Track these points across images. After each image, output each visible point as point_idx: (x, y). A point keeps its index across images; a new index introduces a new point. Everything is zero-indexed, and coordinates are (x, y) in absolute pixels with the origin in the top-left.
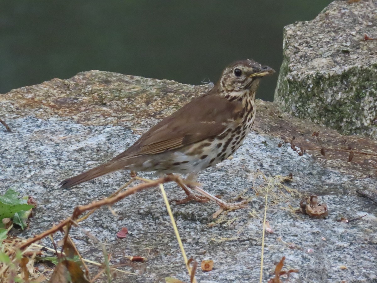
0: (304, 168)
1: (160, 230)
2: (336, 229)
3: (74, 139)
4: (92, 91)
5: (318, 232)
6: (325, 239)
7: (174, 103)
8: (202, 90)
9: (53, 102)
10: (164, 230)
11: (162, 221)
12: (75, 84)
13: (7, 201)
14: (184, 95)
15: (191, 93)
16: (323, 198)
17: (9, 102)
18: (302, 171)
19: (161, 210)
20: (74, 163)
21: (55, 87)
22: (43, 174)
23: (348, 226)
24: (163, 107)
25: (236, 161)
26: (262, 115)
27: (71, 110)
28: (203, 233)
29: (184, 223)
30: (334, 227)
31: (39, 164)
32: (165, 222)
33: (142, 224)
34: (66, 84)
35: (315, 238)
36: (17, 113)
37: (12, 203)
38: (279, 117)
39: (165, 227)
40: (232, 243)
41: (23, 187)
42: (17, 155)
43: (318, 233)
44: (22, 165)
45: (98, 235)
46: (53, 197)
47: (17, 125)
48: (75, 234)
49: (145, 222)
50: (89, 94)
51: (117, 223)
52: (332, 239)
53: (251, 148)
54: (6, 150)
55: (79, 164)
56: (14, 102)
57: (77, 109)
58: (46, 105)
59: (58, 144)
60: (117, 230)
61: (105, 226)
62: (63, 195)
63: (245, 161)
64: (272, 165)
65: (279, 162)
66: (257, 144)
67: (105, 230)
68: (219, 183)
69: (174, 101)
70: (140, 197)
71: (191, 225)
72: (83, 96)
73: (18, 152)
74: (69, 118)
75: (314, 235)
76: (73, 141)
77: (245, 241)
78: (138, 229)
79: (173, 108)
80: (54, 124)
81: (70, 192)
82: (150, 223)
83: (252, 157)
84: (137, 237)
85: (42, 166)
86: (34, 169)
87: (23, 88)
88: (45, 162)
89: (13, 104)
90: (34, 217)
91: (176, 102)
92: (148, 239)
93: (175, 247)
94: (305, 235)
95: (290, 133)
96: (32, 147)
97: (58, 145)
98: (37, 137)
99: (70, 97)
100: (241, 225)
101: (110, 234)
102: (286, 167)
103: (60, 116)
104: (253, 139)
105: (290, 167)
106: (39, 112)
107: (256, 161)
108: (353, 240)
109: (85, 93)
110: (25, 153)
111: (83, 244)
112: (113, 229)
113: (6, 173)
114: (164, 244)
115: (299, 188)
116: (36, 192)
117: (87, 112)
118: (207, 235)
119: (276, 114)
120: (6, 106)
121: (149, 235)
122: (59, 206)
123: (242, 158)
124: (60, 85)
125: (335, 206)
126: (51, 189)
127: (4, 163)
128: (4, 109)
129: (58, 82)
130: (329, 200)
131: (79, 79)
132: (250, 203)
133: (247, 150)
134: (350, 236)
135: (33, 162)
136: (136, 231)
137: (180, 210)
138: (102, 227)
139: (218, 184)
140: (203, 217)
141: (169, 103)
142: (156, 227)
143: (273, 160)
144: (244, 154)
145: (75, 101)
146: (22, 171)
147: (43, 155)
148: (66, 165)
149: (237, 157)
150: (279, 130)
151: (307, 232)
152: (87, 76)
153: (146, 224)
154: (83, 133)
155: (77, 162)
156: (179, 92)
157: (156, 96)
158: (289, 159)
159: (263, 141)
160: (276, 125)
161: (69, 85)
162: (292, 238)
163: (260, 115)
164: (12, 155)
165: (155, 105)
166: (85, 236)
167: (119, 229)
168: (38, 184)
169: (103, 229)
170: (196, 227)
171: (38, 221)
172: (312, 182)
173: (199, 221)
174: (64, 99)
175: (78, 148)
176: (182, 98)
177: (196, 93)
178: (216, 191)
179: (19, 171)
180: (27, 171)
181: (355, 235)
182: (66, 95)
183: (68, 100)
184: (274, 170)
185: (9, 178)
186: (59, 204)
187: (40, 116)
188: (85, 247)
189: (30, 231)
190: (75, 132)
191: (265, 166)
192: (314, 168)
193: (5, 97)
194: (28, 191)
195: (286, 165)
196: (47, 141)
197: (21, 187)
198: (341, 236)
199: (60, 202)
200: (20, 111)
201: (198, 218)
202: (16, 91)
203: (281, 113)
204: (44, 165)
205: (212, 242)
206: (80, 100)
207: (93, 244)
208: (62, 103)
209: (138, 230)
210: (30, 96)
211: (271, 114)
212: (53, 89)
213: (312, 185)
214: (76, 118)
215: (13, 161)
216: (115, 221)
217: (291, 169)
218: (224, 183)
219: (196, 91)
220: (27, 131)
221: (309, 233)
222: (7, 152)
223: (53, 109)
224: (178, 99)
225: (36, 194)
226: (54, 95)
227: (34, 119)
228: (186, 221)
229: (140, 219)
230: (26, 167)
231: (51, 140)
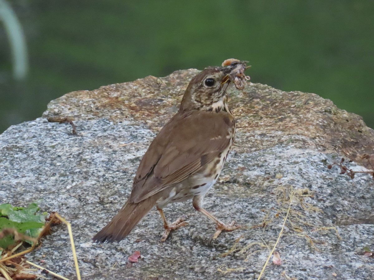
0: (358, 191)
1: (174, 255)
2: (353, 264)
3: (134, 147)
4: (180, 92)
5: (332, 266)
6: (336, 275)
7: (255, 111)
8: (290, 98)
9: (136, 103)
10: (178, 256)
11: (179, 246)
12: (166, 83)
13: (21, 217)
14: (268, 102)
15: (276, 100)
16: (357, 227)
17: (91, 101)
18: (354, 194)
19: (182, 234)
20: (121, 174)
21: (145, 86)
22: (84, 185)
23: (369, 260)
24: (242, 115)
25: (284, 181)
26: (340, 129)
27: (150, 112)
28: (214, 262)
29: (200, 249)
30: (352, 261)
31: (84, 174)
32: (182, 247)
33: (158, 248)
34: (158, 83)
35: (325, 273)
36: (94, 113)
37: (26, 219)
38: (359, 131)
39: (180, 253)
40: (236, 275)
41: (57, 199)
42: (67, 162)
43: (330, 268)
44: (68, 174)
45: (109, 258)
46: (83, 212)
47: (86, 128)
48: (84, 256)
49: (162, 246)
50: (176, 95)
51: (132, 245)
52: (344, 275)
53: (306, 167)
54: (59, 156)
55: (125, 176)
56: (96, 101)
57: (157, 112)
58: (126, 106)
59: (115, 152)
60: (130, 253)
61: (119, 248)
62: (93, 211)
63: (293, 181)
64: (322, 186)
65: (330, 184)
66: (315, 162)
67: (118, 253)
68: (254, 205)
69: (255, 109)
70: (169, 217)
71: (205, 252)
72: (170, 98)
73: (70, 159)
74: (142, 123)
75: (325, 270)
76: (132, 150)
77: (249, 273)
78: (152, 253)
79: (252, 116)
80: (121, 129)
81: (102, 208)
82: (166, 248)
83: (303, 177)
84: (148, 262)
85: (86, 176)
86: (77, 180)
87: (113, 85)
88: (92, 172)
89: (94, 103)
90: (52, 235)
91: (257, 110)
92: (157, 265)
93: (180, 275)
94: (315, 269)
95: (365, 150)
96: (87, 154)
97: (115, 154)
98: (98, 143)
99: (155, 98)
100: (253, 255)
101: (122, 257)
102: (338, 189)
103: (136, 119)
104: (313, 157)
105: (342, 189)
106: (115, 113)
107: (306, 182)
108: (368, 277)
109: (171, 95)
110: (77, 160)
111: (90, 268)
112: (126, 252)
113: (48, 183)
114: (171, 272)
115: (344, 213)
116: (68, 206)
117: (165, 116)
118: (217, 264)
119: (356, 128)
120: (87, 105)
121: (161, 260)
122: (85, 223)
123: (291, 178)
124: (151, 84)
125: (367, 236)
126: (85, 203)
127: (50, 171)
128: (83, 107)
129: (152, 80)
130: (363, 229)
131: (173, 78)
132: (274, 231)
133: (301, 169)
134: (366, 272)
135: (79, 172)
136: (149, 256)
137: (200, 235)
138: (116, 249)
139: (253, 207)
140: (220, 243)
141: (250, 110)
142: (171, 252)
143: (325, 181)
144: (295, 173)
145: (159, 103)
146: (65, 181)
147: (94, 164)
148: (111, 177)
149: (286, 176)
150: (354, 146)
151: (320, 266)
152: (182, 75)
153: (162, 249)
154: (147, 140)
155: (124, 174)
156: (265, 98)
157: (240, 101)
158: (345, 181)
159: (324, 159)
160: (352, 140)
161: (161, 84)
162: (299, 272)
163: (337, 128)
164: (63, 162)
165: (235, 112)
166: (93, 259)
167: (132, 252)
168: (73, 197)
169: (117, 251)
170: (209, 255)
171: (54, 239)
172: (361, 207)
173: (215, 248)
174: (149, 100)
175: (134, 157)
176: (265, 105)
177: (282, 100)
178: (247, 214)
179: (62, 181)
180: (70, 181)
181: (372, 271)
182: (152, 96)
183: (152, 101)
184: (322, 192)
185: (48, 188)
186: (86, 220)
187: (114, 118)
188: (90, 271)
189: (39, 250)
190: (139, 138)
191: (314, 187)
192: (370, 191)
193: (90, 95)
194: (61, 203)
195: (339, 187)
196: (105, 148)
197: (55, 199)
198: (356, 271)
199: (87, 218)
200: (99, 111)
201: (215, 244)
202: (104, 88)
203: (362, 126)
204: (89, 176)
205: (218, 273)
206: (164, 101)
207: (100, 268)
208: (145, 104)
209: (151, 255)
210: (116, 94)
211: (351, 128)
212: (143, 88)
213: (361, 210)
214: (150, 122)
215: (60, 169)
216: (131, 244)
217: (343, 191)
218: (260, 205)
219: (283, 98)
220: (91, 136)
221: (321, 267)
222: (58, 159)
223: (131, 111)
224: (261, 107)
225: (68, 208)
226: (140, 95)
227: (106, 121)
228: (203, 248)
229: (158, 243)
230: (70, 177)
231: (110, 147)
